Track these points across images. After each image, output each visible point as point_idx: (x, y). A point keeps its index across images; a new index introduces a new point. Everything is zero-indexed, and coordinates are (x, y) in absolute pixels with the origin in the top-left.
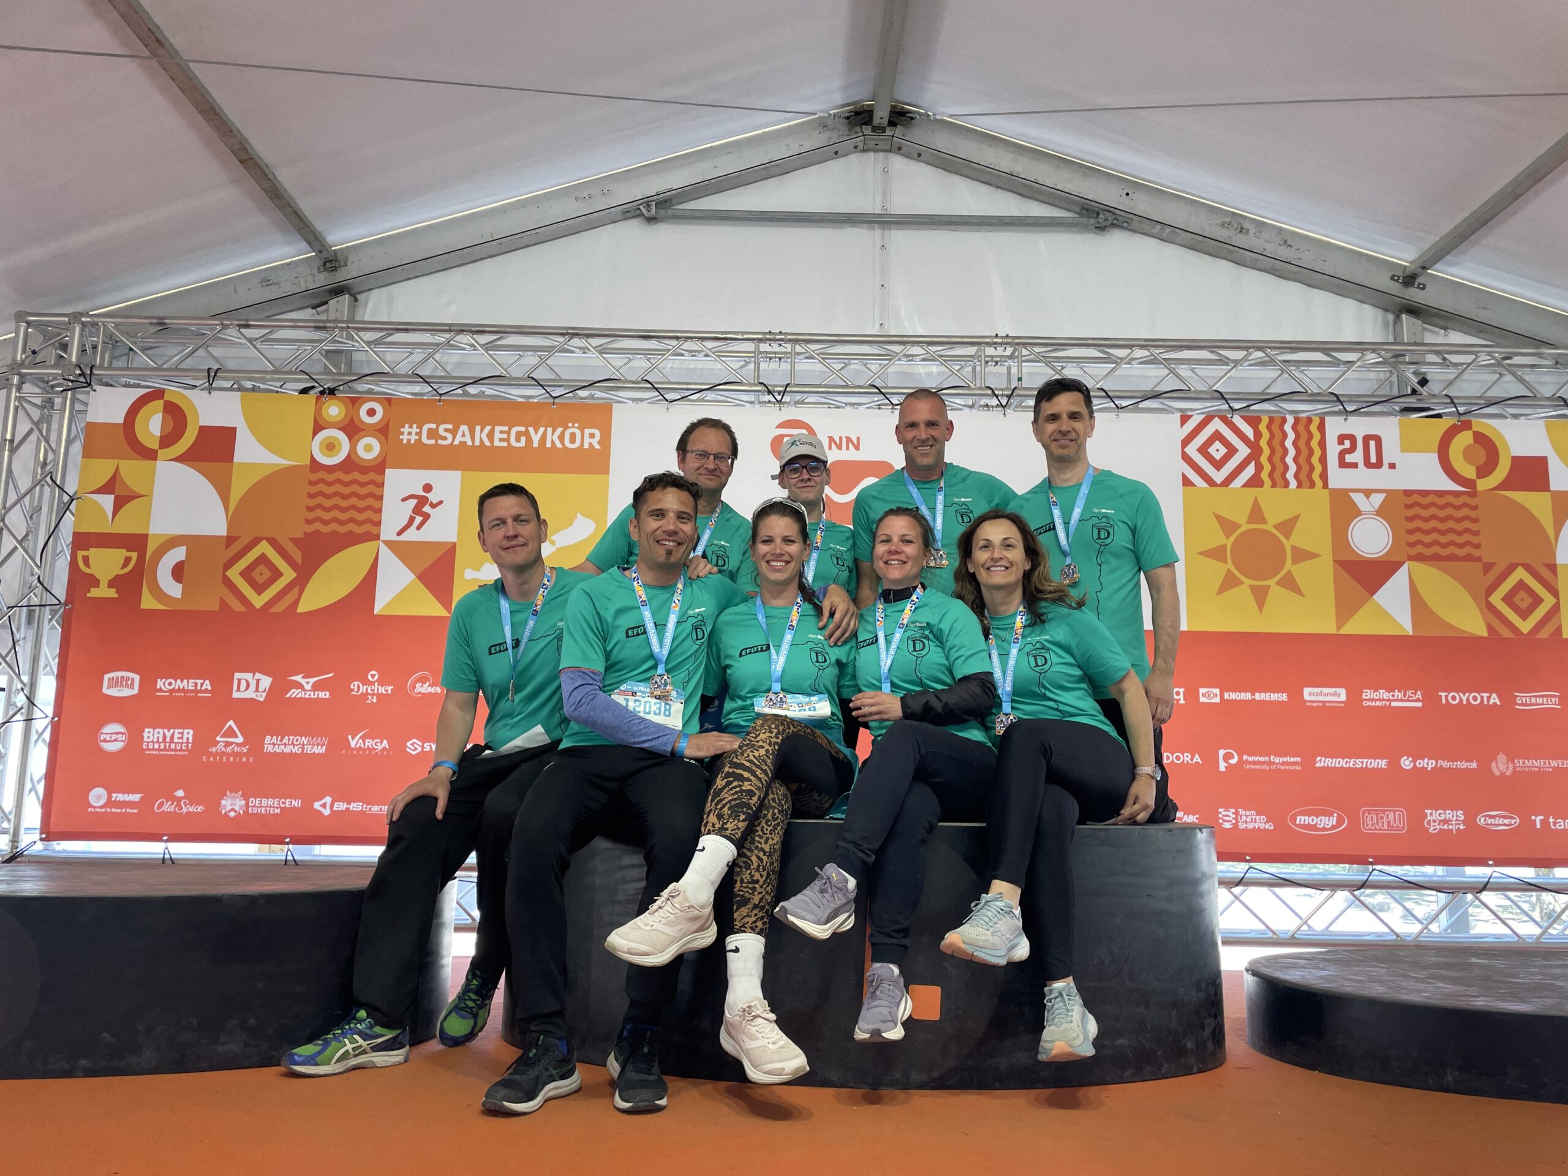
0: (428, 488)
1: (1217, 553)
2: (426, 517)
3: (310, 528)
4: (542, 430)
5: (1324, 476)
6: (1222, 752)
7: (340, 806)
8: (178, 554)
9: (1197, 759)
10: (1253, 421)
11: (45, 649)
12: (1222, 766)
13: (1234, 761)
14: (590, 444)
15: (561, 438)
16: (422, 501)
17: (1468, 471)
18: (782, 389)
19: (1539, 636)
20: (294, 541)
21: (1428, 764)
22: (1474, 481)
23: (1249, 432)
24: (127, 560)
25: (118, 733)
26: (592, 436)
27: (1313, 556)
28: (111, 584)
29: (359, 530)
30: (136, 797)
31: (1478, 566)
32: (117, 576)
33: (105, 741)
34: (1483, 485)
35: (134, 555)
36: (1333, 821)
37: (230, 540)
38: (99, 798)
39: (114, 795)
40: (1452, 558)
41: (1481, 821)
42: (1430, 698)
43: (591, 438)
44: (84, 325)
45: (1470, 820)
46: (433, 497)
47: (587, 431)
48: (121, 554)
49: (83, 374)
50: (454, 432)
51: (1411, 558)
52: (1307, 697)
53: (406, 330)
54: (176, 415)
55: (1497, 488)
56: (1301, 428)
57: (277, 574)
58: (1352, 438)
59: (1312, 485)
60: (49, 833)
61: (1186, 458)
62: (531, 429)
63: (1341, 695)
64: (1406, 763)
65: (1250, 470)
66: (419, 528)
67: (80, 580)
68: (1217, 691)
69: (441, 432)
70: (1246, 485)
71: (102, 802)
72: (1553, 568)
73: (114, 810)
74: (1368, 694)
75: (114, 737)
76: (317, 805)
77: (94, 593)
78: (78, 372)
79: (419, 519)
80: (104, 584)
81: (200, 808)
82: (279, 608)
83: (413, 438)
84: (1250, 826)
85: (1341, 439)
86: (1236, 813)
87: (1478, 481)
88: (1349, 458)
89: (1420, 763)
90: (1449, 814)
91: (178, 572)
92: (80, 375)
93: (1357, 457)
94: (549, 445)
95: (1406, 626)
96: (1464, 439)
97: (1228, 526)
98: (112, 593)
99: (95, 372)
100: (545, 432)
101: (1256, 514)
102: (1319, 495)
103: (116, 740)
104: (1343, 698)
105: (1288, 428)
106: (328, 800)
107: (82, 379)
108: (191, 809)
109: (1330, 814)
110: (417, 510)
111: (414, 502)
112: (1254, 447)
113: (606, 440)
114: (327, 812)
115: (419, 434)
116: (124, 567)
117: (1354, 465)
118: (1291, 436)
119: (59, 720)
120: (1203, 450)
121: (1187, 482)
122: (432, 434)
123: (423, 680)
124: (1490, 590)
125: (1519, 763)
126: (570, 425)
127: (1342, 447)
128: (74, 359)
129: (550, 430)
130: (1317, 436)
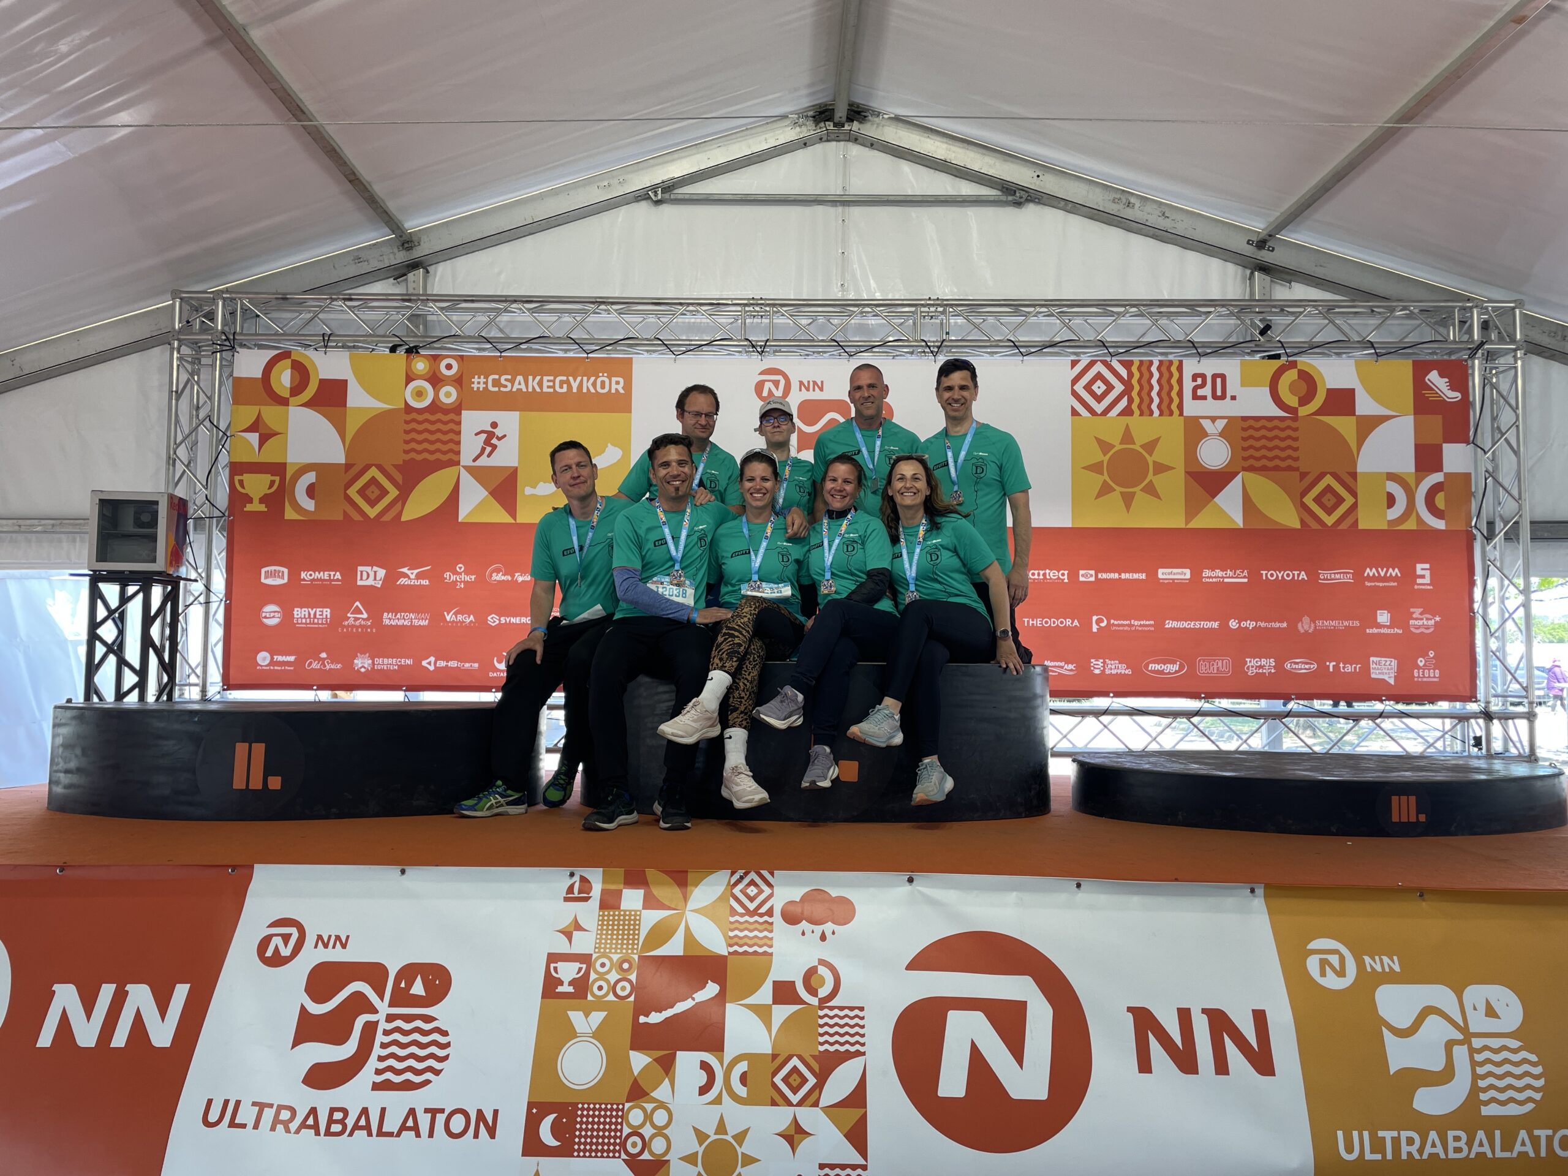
0: (494, 425)
1: (1096, 468)
2: (494, 447)
3: (407, 457)
4: (579, 379)
5: (1180, 407)
6: (1095, 618)
7: (442, 664)
8: (310, 478)
9: (1076, 623)
10: (1127, 365)
11: (215, 552)
12: (1095, 628)
13: (1103, 625)
14: (616, 389)
15: (594, 384)
16: (490, 435)
17: (1292, 401)
18: (763, 344)
19: (1340, 527)
20: (396, 466)
21: (1250, 624)
22: (1296, 409)
23: (1123, 372)
24: (272, 483)
25: (275, 612)
26: (618, 383)
27: (1168, 468)
28: (261, 501)
29: (444, 458)
30: (292, 658)
31: (1297, 474)
32: (266, 495)
33: (266, 617)
34: (1303, 411)
35: (277, 479)
36: (1176, 667)
37: (348, 466)
38: (264, 659)
39: (275, 657)
40: (1276, 468)
41: (1288, 666)
42: (1254, 576)
43: (617, 385)
44: (224, 299)
45: (1279, 666)
46: (498, 432)
47: (614, 379)
48: (267, 478)
49: (228, 339)
50: (512, 381)
51: (1245, 469)
52: (1160, 576)
53: (472, 301)
54: (301, 372)
55: (1314, 414)
56: (1164, 369)
57: (384, 492)
58: (1203, 376)
59: (1171, 414)
60: (228, 684)
61: (1075, 394)
62: (571, 378)
63: (1187, 574)
64: (1233, 624)
65: (1124, 403)
66: (489, 456)
67: (237, 498)
68: (1093, 572)
69: (503, 382)
70: (1121, 414)
71: (267, 662)
72: (1354, 475)
73: (276, 668)
74: (1207, 573)
75: (272, 614)
76: (424, 663)
77: (249, 508)
78: (224, 337)
79: (488, 449)
80: (256, 501)
81: (339, 666)
82: (387, 517)
83: (482, 386)
84: (1114, 672)
85: (1195, 377)
86: (1104, 663)
87: (1300, 409)
88: (1200, 392)
89: (1244, 624)
90: (1264, 662)
91: (311, 491)
92: (225, 340)
93: (1207, 391)
94: (585, 390)
95: (1239, 521)
96: (1291, 375)
97: (1105, 446)
98: (262, 508)
99: (237, 337)
100: (582, 381)
101: (1127, 437)
102: (1176, 421)
103: (274, 617)
104: (1188, 576)
105: (1154, 369)
106: (432, 659)
107: (227, 343)
108: (332, 667)
109: (1174, 662)
110: (487, 442)
111: (484, 436)
112: (1127, 384)
113: (628, 386)
114: (432, 668)
115: (486, 383)
116: (270, 487)
117: (1204, 398)
118: (1156, 375)
119: (230, 602)
120: (1088, 388)
121: (1075, 413)
122: (496, 383)
123: (498, 571)
124: (1304, 493)
125: (1319, 623)
126: (601, 374)
127: (1195, 384)
128: (219, 328)
129: (585, 379)
130: (1176, 375)
